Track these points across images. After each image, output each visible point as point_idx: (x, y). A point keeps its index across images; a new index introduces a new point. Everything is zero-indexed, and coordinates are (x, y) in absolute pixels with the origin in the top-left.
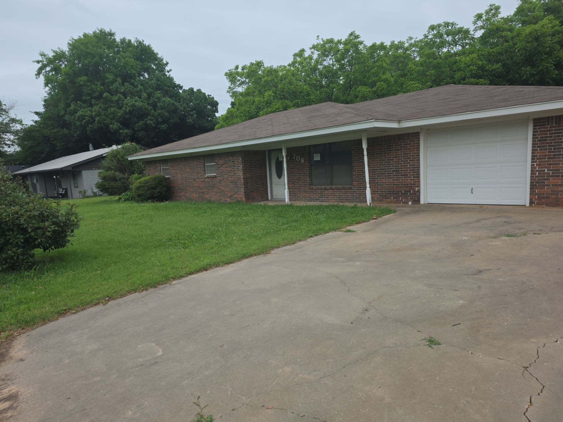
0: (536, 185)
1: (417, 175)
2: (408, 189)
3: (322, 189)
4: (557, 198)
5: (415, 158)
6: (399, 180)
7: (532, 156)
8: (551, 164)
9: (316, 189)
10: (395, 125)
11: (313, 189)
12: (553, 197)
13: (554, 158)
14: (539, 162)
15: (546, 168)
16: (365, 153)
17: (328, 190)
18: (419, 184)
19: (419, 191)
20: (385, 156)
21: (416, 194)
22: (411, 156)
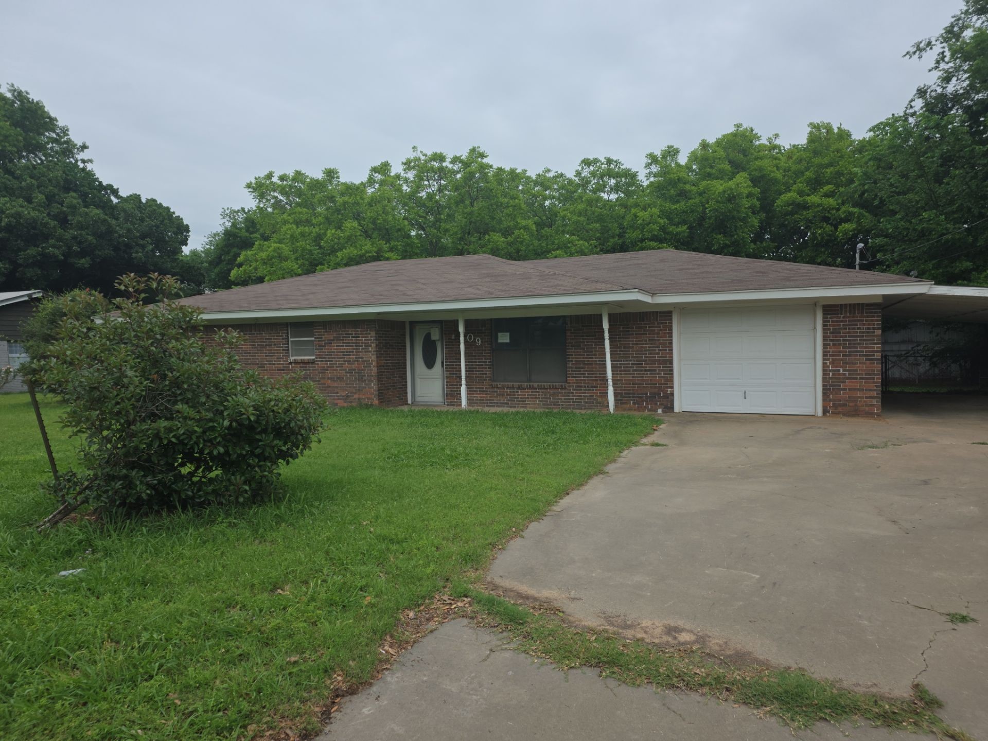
0: (830, 389)
1: (670, 370)
2: (656, 390)
3: (514, 388)
4: (856, 405)
5: (666, 347)
7: (824, 352)
8: (847, 363)
9: (503, 388)
11: (498, 388)
12: (851, 404)
13: (850, 356)
14: (833, 359)
15: (841, 367)
16: (607, 335)
17: (524, 389)
18: (673, 384)
19: (672, 394)
20: (620, 341)
21: (667, 398)
22: (661, 344)
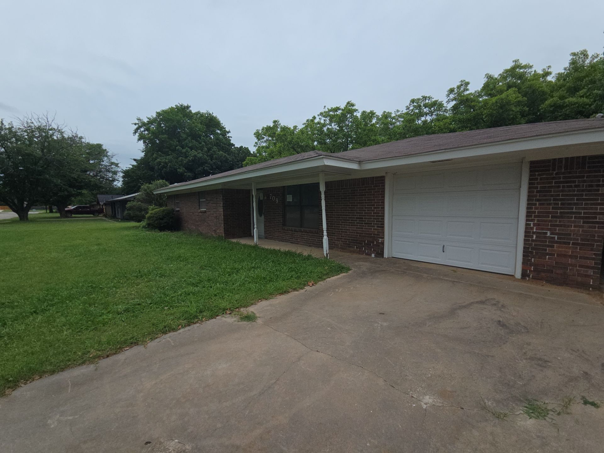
0: (532, 253)
1: (381, 224)
2: (371, 239)
3: (292, 231)
4: (565, 273)
5: (379, 205)
6: (362, 228)
7: (528, 212)
9: (287, 230)
10: (355, 166)
12: (559, 271)
14: (538, 221)
15: (548, 229)
16: (323, 196)
17: (297, 232)
19: (383, 243)
20: (349, 201)
21: (379, 246)
22: (376, 203)
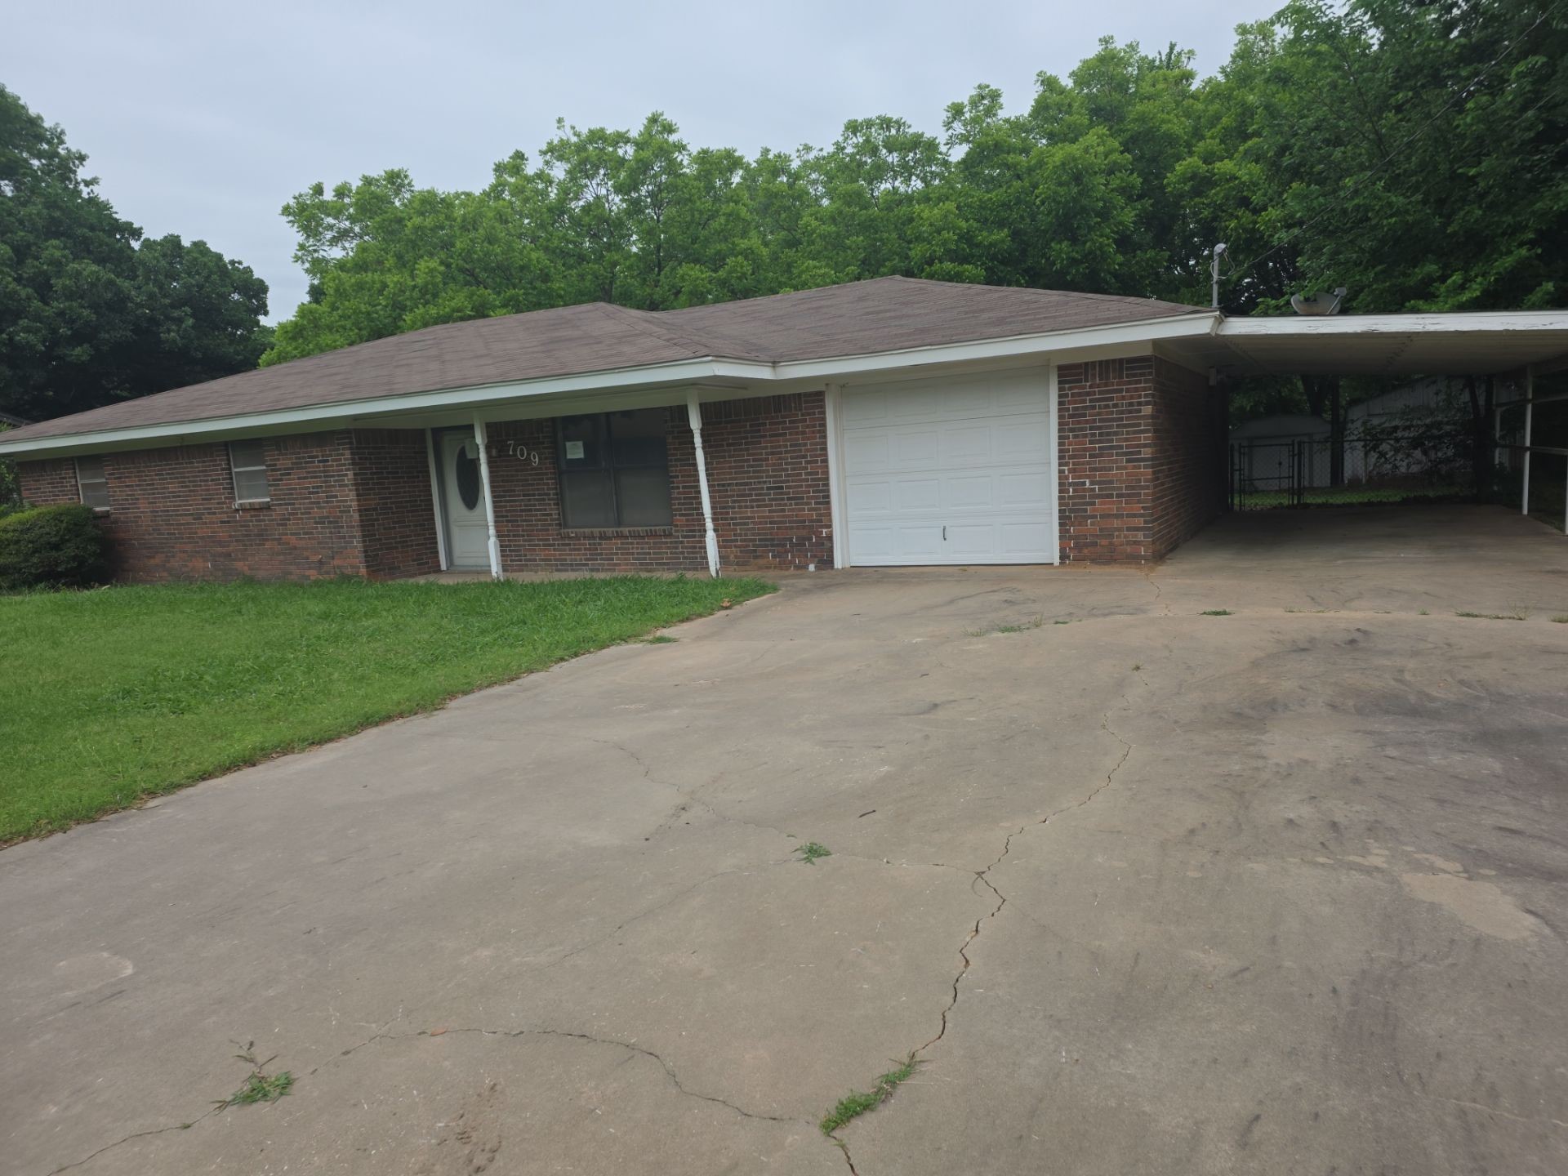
0: (1069, 517)
1: (824, 497)
2: (804, 533)
3: (594, 538)
4: (1111, 544)
5: (816, 456)
6: (784, 510)
7: (1060, 451)
8: (1095, 469)
9: (577, 538)
10: (764, 373)
11: (570, 538)
12: (1104, 542)
13: (1101, 455)
14: (1074, 464)
15: (1088, 477)
16: (698, 441)
17: (610, 538)
18: (831, 521)
19: (830, 538)
20: (747, 449)
21: (823, 544)
22: (808, 450)
